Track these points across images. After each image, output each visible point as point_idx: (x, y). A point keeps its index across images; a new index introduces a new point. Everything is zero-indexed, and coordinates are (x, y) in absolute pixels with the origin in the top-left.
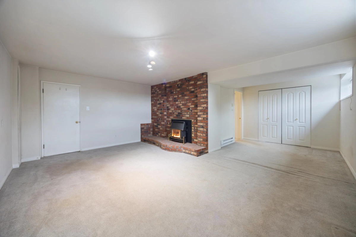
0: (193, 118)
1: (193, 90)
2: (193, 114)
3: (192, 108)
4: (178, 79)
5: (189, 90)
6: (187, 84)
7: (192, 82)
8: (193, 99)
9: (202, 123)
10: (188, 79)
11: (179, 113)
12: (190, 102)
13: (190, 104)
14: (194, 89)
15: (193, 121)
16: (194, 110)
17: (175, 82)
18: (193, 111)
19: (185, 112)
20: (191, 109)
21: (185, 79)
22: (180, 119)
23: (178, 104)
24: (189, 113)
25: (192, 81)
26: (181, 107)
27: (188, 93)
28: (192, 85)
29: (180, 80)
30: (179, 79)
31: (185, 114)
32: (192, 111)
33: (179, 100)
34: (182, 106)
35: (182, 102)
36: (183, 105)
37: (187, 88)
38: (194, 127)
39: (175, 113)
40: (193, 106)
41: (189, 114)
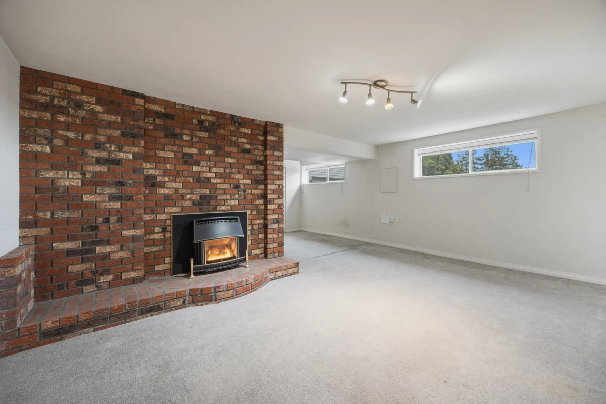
0: (250, 206)
1: (249, 147)
2: (250, 197)
3: (244, 185)
4: (209, 107)
5: (236, 144)
6: (233, 128)
7: (248, 131)
8: (248, 167)
9: (276, 214)
10: (239, 121)
11: (203, 197)
12: (239, 173)
13: (238, 176)
14: (251, 146)
15: (249, 212)
16: (252, 189)
17: (194, 111)
18: (248, 192)
19: (225, 194)
20: (242, 187)
21: (233, 116)
22: (209, 211)
23: (200, 172)
24: (237, 196)
25: (248, 128)
26: (212, 180)
27: (235, 150)
28: (245, 136)
29: (212, 113)
30: (212, 109)
31: (227, 199)
32: (245, 192)
33: (203, 163)
34: (214, 178)
35: (214, 170)
36: (218, 175)
37: (234, 139)
38: (252, 225)
39: (189, 197)
40: (248, 182)
41: (239, 200)
